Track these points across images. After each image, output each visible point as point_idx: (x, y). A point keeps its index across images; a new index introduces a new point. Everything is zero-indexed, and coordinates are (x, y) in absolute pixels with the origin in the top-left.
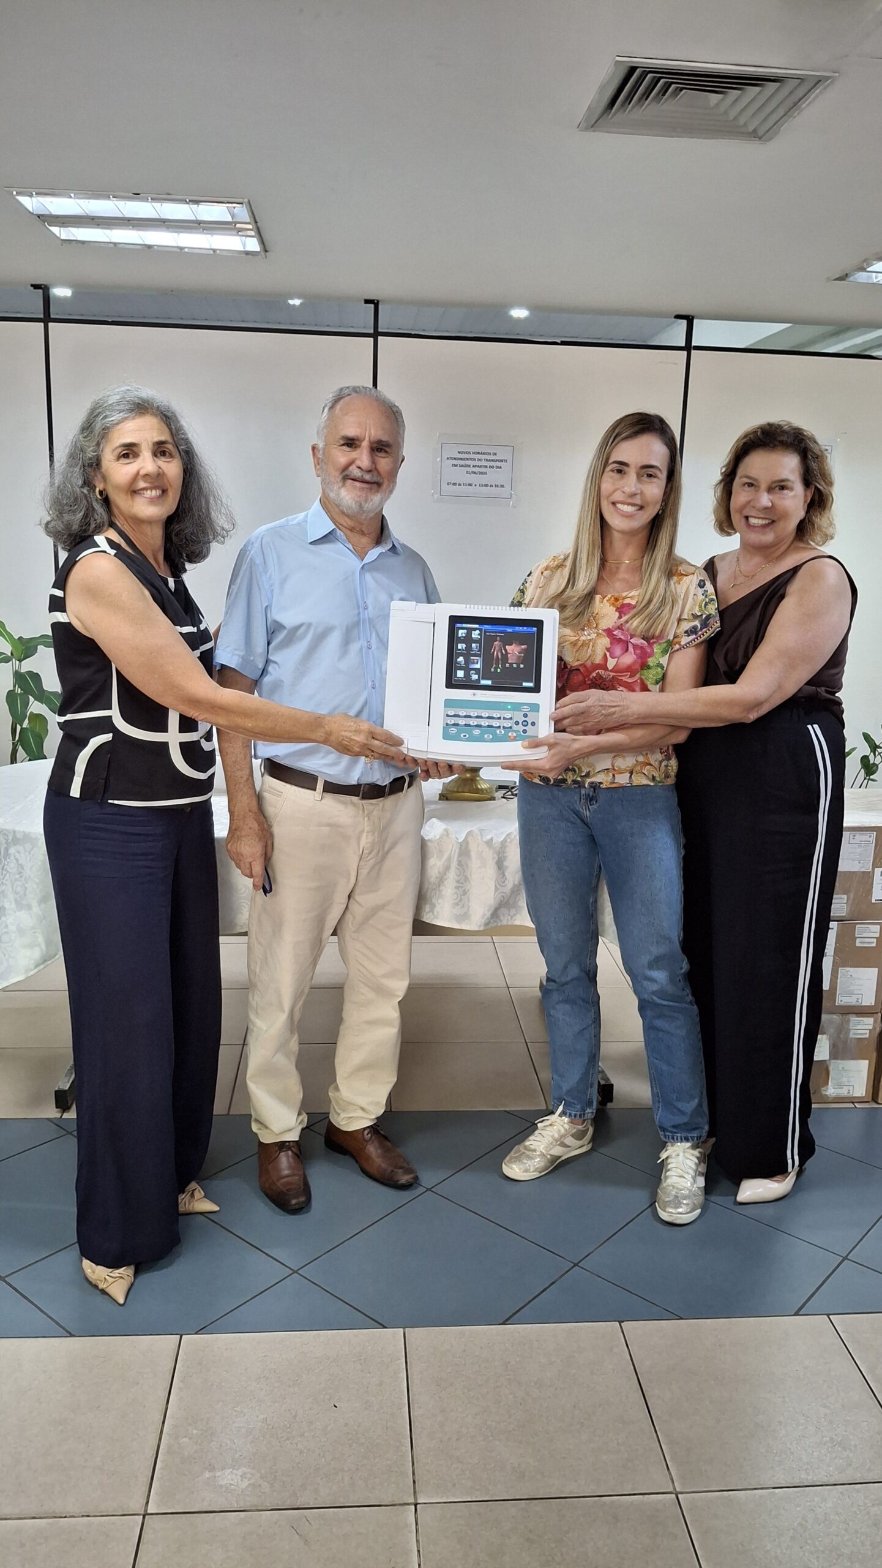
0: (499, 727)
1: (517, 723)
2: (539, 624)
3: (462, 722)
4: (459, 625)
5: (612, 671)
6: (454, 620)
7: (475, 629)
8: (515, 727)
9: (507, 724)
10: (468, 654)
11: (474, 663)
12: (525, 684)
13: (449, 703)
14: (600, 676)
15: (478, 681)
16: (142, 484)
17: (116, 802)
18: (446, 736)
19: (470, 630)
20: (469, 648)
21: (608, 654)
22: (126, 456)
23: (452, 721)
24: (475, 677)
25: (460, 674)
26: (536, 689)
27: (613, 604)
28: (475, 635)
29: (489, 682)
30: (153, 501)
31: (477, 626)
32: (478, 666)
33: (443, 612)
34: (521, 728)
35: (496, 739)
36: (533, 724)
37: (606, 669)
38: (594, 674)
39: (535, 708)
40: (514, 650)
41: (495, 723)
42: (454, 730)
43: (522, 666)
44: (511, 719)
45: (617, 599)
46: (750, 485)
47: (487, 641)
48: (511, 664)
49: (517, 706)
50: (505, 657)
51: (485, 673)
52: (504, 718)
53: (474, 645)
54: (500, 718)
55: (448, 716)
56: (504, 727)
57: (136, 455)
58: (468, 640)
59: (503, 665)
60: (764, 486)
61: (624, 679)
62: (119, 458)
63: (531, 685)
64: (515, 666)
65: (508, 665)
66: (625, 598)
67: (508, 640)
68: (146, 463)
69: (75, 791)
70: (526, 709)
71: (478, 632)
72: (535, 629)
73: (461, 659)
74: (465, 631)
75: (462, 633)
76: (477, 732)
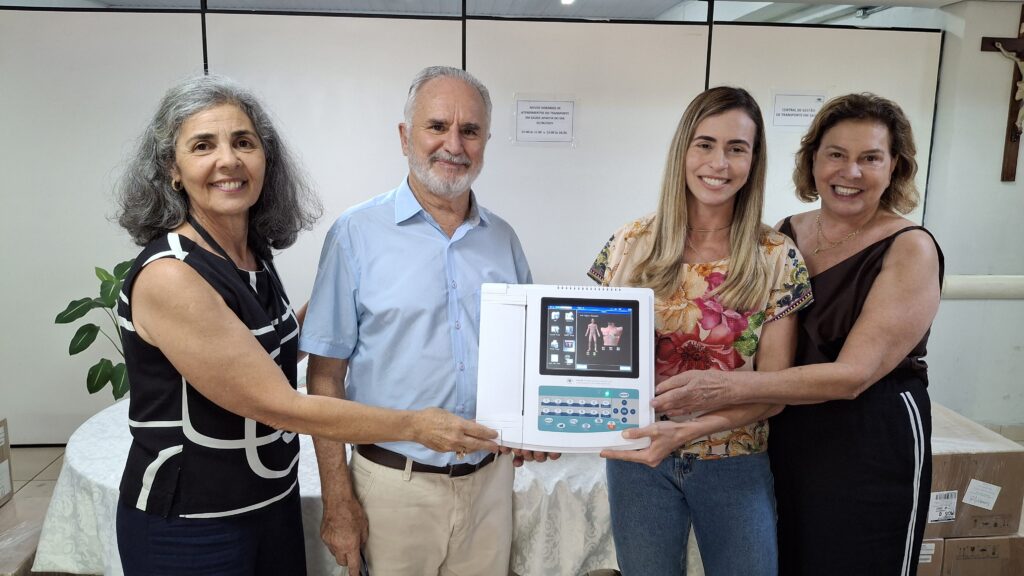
0: (597, 416)
1: (616, 411)
2: (634, 305)
3: (558, 410)
4: (551, 307)
5: (704, 342)
6: (547, 303)
7: (568, 311)
8: (614, 416)
9: (606, 412)
10: (561, 337)
11: (568, 347)
12: (623, 368)
13: (543, 391)
14: (691, 347)
15: (573, 365)
16: (219, 176)
17: (188, 516)
18: (542, 427)
19: (563, 313)
20: (562, 330)
21: (700, 325)
22: (202, 147)
23: (547, 410)
24: (570, 361)
25: (555, 358)
26: (635, 374)
27: (702, 274)
28: (569, 317)
29: (583, 367)
30: (231, 194)
31: (570, 308)
32: (572, 350)
33: (535, 293)
34: (620, 416)
35: (595, 429)
36: (633, 412)
37: (698, 340)
38: (686, 344)
39: (634, 394)
40: (610, 334)
41: (593, 411)
42: (549, 420)
43: (618, 349)
44: (609, 406)
45: (705, 269)
46: (837, 155)
47: (581, 324)
48: (607, 347)
49: (615, 393)
50: (600, 340)
51: (581, 356)
52: (602, 406)
53: (568, 328)
54: (597, 406)
55: (543, 404)
56: (602, 416)
57: (213, 146)
58: (562, 322)
59: (599, 349)
60: (853, 156)
61: (719, 351)
62: (193, 149)
63: (628, 369)
64: (611, 349)
65: (603, 349)
66: (714, 267)
67: (602, 322)
68: (224, 155)
69: (142, 504)
70: (624, 396)
71: (571, 314)
72: (630, 310)
73: (555, 343)
74: (558, 313)
75: (555, 315)
76: (574, 421)
